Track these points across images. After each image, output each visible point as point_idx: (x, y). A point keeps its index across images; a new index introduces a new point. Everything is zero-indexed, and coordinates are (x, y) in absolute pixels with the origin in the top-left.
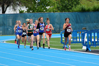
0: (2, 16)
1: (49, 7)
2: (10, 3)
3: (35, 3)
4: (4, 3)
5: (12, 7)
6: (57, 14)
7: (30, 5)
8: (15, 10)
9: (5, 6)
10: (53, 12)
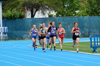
0: (30, 20)
1: (78, 11)
2: (39, 7)
3: (65, 7)
4: (33, 7)
5: (41, 11)
6: (87, 18)
7: (59, 10)
8: (44, 14)
9: (34, 10)
10: (83, 16)
